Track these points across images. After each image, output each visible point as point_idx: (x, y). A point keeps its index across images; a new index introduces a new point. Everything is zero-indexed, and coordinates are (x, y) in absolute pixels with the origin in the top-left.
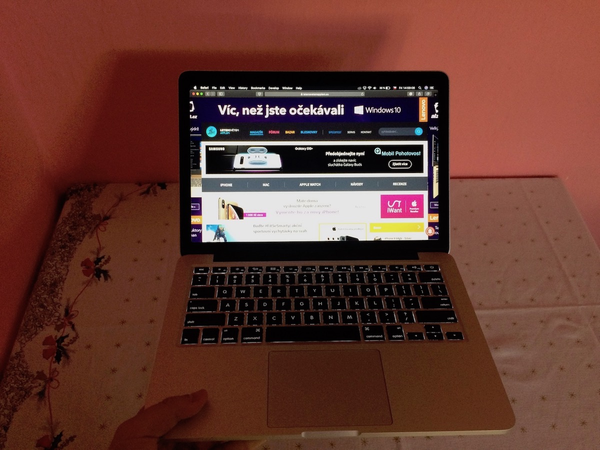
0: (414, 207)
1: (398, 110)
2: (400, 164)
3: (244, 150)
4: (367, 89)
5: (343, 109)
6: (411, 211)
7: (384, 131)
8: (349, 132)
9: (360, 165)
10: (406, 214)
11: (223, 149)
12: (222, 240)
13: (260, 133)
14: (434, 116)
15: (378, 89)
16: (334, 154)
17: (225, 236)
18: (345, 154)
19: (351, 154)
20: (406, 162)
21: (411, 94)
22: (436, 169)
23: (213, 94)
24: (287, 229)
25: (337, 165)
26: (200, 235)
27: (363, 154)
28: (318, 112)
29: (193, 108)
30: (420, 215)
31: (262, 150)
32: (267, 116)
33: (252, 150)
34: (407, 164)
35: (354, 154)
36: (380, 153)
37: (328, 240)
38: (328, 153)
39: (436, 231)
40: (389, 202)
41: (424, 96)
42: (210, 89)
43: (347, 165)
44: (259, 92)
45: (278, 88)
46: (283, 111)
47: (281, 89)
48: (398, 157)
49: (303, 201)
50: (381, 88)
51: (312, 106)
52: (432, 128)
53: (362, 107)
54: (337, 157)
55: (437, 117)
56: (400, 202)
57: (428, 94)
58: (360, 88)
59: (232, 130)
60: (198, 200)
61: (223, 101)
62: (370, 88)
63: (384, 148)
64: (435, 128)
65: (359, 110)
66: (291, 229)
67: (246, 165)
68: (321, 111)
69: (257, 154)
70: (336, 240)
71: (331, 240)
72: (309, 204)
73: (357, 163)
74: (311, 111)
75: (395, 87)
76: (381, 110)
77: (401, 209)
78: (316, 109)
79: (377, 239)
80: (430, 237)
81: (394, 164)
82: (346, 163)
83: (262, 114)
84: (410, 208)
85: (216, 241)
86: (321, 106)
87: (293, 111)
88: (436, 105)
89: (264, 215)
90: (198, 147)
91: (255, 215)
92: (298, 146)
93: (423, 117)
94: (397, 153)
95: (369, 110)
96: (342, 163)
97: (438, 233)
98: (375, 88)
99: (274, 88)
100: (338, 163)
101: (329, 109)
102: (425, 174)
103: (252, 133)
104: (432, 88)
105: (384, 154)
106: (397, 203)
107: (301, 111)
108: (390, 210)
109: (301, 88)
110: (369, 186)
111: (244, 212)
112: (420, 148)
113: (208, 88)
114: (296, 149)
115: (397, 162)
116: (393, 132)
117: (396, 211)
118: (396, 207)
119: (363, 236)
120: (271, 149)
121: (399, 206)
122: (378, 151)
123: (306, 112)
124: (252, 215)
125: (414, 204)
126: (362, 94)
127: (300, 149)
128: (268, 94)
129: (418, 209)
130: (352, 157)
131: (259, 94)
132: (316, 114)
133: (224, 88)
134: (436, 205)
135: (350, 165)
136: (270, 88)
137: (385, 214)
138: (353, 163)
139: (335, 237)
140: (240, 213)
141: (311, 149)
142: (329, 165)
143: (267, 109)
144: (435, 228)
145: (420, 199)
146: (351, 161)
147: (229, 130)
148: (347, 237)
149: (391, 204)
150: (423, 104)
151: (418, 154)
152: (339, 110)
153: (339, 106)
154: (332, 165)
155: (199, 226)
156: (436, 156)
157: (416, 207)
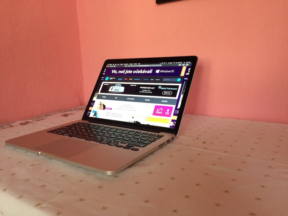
0: (168, 112)
1: (173, 71)
2: (167, 93)
3: (114, 85)
4: (163, 63)
5: (152, 71)
6: (166, 114)
7: (165, 80)
8: (151, 80)
9: (151, 92)
10: (163, 115)
11: (108, 84)
12: (95, 117)
13: (121, 79)
14: (187, 74)
15: (167, 63)
16: (143, 88)
17: (97, 115)
18: (147, 88)
19: (150, 88)
21: (180, 65)
22: (182, 96)
23: (112, 66)
24: (116, 115)
25: (143, 92)
26: (89, 114)
27: (154, 88)
28: (143, 72)
29: (105, 71)
30: (169, 116)
31: (120, 85)
32: (125, 74)
33: (117, 85)
34: (170, 93)
36: (160, 88)
37: (129, 122)
38: (141, 87)
39: (174, 124)
40: (158, 109)
41: (185, 66)
42: (112, 65)
43: (146, 92)
44: (126, 65)
45: (132, 64)
46: (131, 72)
47: (133, 64)
48: (167, 90)
49: (126, 105)
50: (169, 63)
52: (185, 79)
53: (159, 70)
54: (144, 89)
55: (189, 74)
56: (162, 109)
57: (187, 65)
58: (161, 63)
59: (113, 78)
60: (94, 102)
61: (114, 69)
62: (164, 63)
63: (163, 86)
64: (187, 79)
65: (158, 71)
66: (118, 115)
67: (113, 90)
69: (117, 87)
70: (132, 122)
71: (130, 122)
72: (128, 106)
73: (150, 92)
75: (174, 63)
76: (166, 71)
77: (162, 112)
78: (142, 71)
79: (148, 124)
80: (170, 127)
81: (165, 93)
82: (146, 91)
83: (124, 73)
84: (166, 112)
85: (93, 117)
86: (145, 70)
87: (135, 72)
88: (189, 69)
89: (111, 109)
90: (101, 83)
91: (108, 109)
92: (132, 84)
93: (183, 74)
94: (167, 88)
95: (162, 71)
96: (145, 91)
97: (175, 125)
98: (166, 63)
99: (131, 64)
100: (143, 91)
101: (147, 71)
102: (177, 98)
103: (119, 79)
104: (190, 62)
105: (162, 88)
106: (161, 109)
107: (137, 72)
108: (157, 112)
109: (140, 64)
110: (152, 101)
111: (106, 107)
112: (178, 87)
113: (111, 64)
114: (131, 85)
116: (168, 80)
117: (159, 113)
118: (160, 111)
119: (143, 122)
120: (122, 85)
121: (161, 111)
122: (160, 87)
123: (139, 72)
124: (107, 109)
125: (168, 110)
126: (161, 65)
127: (132, 85)
128: (129, 66)
129: (169, 113)
130: (149, 89)
131: (126, 66)
132: (142, 73)
133: (116, 64)
134: (177, 112)
135: (147, 92)
136: (130, 64)
137: (155, 114)
138: (149, 91)
139: (132, 121)
140: (104, 107)
141: (135, 85)
142: (140, 92)
143: (126, 71)
144: (174, 122)
145: (171, 108)
146: (148, 91)
147: (112, 78)
148: (137, 121)
149: (158, 110)
150: (184, 69)
151: (176, 89)
152: (150, 72)
154: (141, 92)
155: (90, 111)
156: (184, 91)
157: (169, 112)
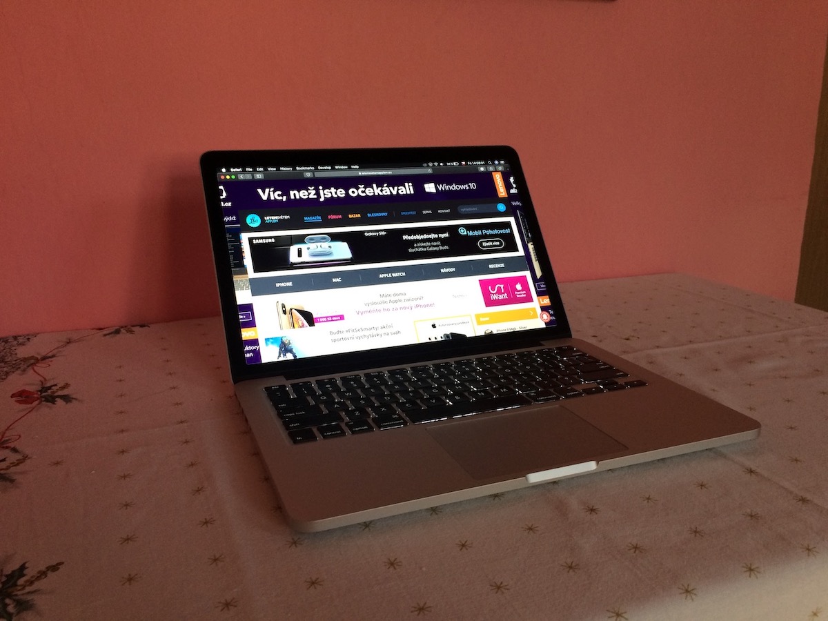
0: (519, 291)
1: (473, 186)
2: (490, 244)
3: (301, 239)
4: (434, 165)
5: (411, 188)
6: (518, 296)
7: (464, 210)
8: (424, 212)
9: (446, 247)
10: (513, 300)
11: (273, 240)
12: (289, 357)
13: (318, 219)
14: (513, 191)
15: (445, 165)
16: (412, 237)
17: (294, 350)
18: (425, 236)
19: (433, 236)
20: (497, 241)
21: (482, 169)
22: (531, 246)
23: (249, 177)
24: (374, 332)
25: (420, 250)
26: (257, 354)
27: (447, 235)
28: (384, 192)
29: (224, 194)
30: (529, 299)
31: (324, 238)
32: (322, 199)
33: (311, 239)
34: (498, 243)
35: (436, 236)
36: (465, 233)
37: (429, 341)
38: (405, 237)
39: (551, 315)
40: (490, 288)
41: (496, 171)
42: (244, 171)
43: (431, 249)
44: (307, 172)
45: (330, 168)
46: (341, 193)
47: (333, 168)
48: (486, 236)
49: (387, 295)
50: (448, 164)
51: (374, 186)
52: (514, 204)
53: (432, 185)
54: (417, 241)
55: (516, 192)
56: (502, 286)
57: (500, 168)
58: (425, 165)
59: (281, 217)
60: (249, 307)
61: (264, 184)
62: (436, 164)
63: (468, 227)
64: (517, 203)
65: (430, 188)
66: (380, 331)
67: (306, 258)
68: (387, 191)
69: (319, 244)
70: (439, 339)
71: (433, 340)
72: (397, 298)
73: (443, 246)
74: (375, 191)
75: (464, 163)
76: (454, 187)
77: (506, 294)
78: (380, 189)
79: (488, 332)
80: (546, 323)
81: (484, 244)
82: (430, 247)
83: (315, 197)
84: (516, 293)
85: (282, 359)
86: (385, 185)
87: (353, 192)
88: (512, 180)
89: (342, 317)
90: (238, 240)
91: (330, 319)
92: (368, 231)
93: (502, 192)
94: (484, 232)
95: (442, 187)
96: (425, 247)
97: (553, 318)
98: (441, 164)
99: (325, 168)
100: (421, 247)
101: (396, 188)
102: (521, 253)
103: (307, 219)
104: (502, 162)
105: (471, 233)
106: (499, 288)
107: (363, 192)
108: (495, 297)
109: (357, 167)
110: (463, 270)
111: (314, 316)
112: (508, 225)
113: (240, 170)
114: (366, 234)
115: (487, 242)
116: (474, 209)
117: (501, 297)
118: (499, 292)
119: (472, 330)
120: (335, 237)
121: (503, 291)
122: (462, 231)
123: (369, 192)
124: (325, 319)
125: (519, 287)
126: (430, 171)
127: (370, 234)
128: (318, 175)
129: (525, 292)
130: (435, 240)
131: (308, 175)
132: (381, 194)
133: (261, 169)
134: (542, 286)
135: (435, 249)
136: (319, 168)
137: (489, 302)
138: (437, 246)
139: (437, 335)
140: (310, 319)
141: (384, 233)
142: (410, 250)
143: (321, 192)
144: (549, 312)
145: (523, 280)
146: (435, 244)
147: (276, 217)
148: (452, 334)
149: (493, 289)
150: (498, 179)
151: (507, 231)
152: (407, 189)
153: (406, 184)
154: (414, 250)
155: (255, 342)
156: (527, 233)
157: (522, 290)
